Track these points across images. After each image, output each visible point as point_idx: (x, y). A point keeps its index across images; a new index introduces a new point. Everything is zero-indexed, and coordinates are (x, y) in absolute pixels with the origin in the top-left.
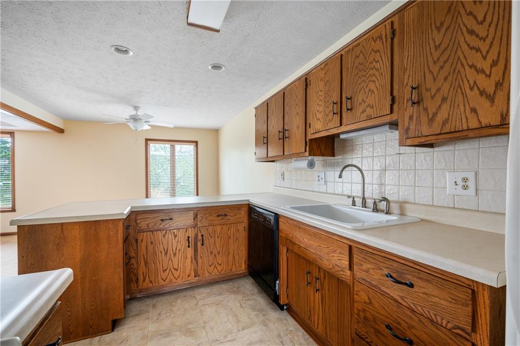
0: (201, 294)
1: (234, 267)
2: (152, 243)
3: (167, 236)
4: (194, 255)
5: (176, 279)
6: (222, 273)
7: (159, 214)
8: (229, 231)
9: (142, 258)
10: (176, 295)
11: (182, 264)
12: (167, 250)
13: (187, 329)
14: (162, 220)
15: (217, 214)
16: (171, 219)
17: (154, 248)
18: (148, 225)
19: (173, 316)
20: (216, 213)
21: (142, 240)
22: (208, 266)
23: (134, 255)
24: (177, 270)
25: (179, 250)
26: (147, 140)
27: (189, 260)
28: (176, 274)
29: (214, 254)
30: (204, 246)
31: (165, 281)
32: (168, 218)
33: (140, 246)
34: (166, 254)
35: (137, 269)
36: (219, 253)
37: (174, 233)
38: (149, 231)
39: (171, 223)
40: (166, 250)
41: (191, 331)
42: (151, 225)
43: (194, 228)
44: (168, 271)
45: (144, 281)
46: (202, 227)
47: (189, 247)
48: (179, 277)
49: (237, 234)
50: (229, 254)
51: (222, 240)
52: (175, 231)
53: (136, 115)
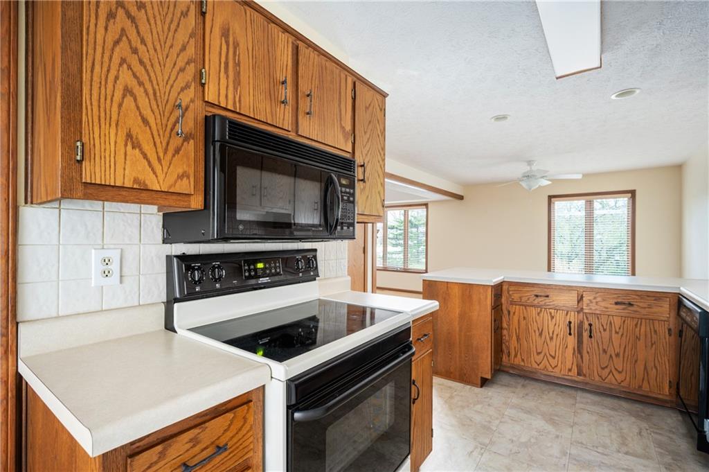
0: (584, 398)
1: (645, 383)
2: (524, 318)
3: (541, 315)
4: (578, 347)
5: (553, 368)
6: (622, 384)
7: (532, 289)
8: (638, 330)
9: (514, 334)
10: (551, 387)
11: (560, 352)
12: (542, 330)
13: (551, 419)
14: (537, 296)
15: (616, 301)
16: (547, 296)
17: (527, 325)
18: (521, 298)
19: (540, 401)
20: (614, 298)
21: (514, 313)
22: (599, 369)
23: (506, 326)
24: (554, 358)
25: (557, 335)
26: (550, 197)
27: (570, 351)
28: (553, 362)
29: (608, 354)
30: (593, 339)
31: (538, 365)
32: (543, 294)
33: (513, 318)
34: (541, 334)
35: (508, 341)
36: (617, 355)
37: (551, 313)
38: (523, 305)
39: (547, 301)
40: (540, 330)
41: (555, 422)
42: (524, 300)
43: (578, 312)
44: (543, 354)
45: (516, 356)
46: (590, 313)
47: (570, 334)
48: (556, 366)
49: (654, 336)
50: (636, 361)
51: (624, 338)
52: (552, 311)
53: (531, 171)
